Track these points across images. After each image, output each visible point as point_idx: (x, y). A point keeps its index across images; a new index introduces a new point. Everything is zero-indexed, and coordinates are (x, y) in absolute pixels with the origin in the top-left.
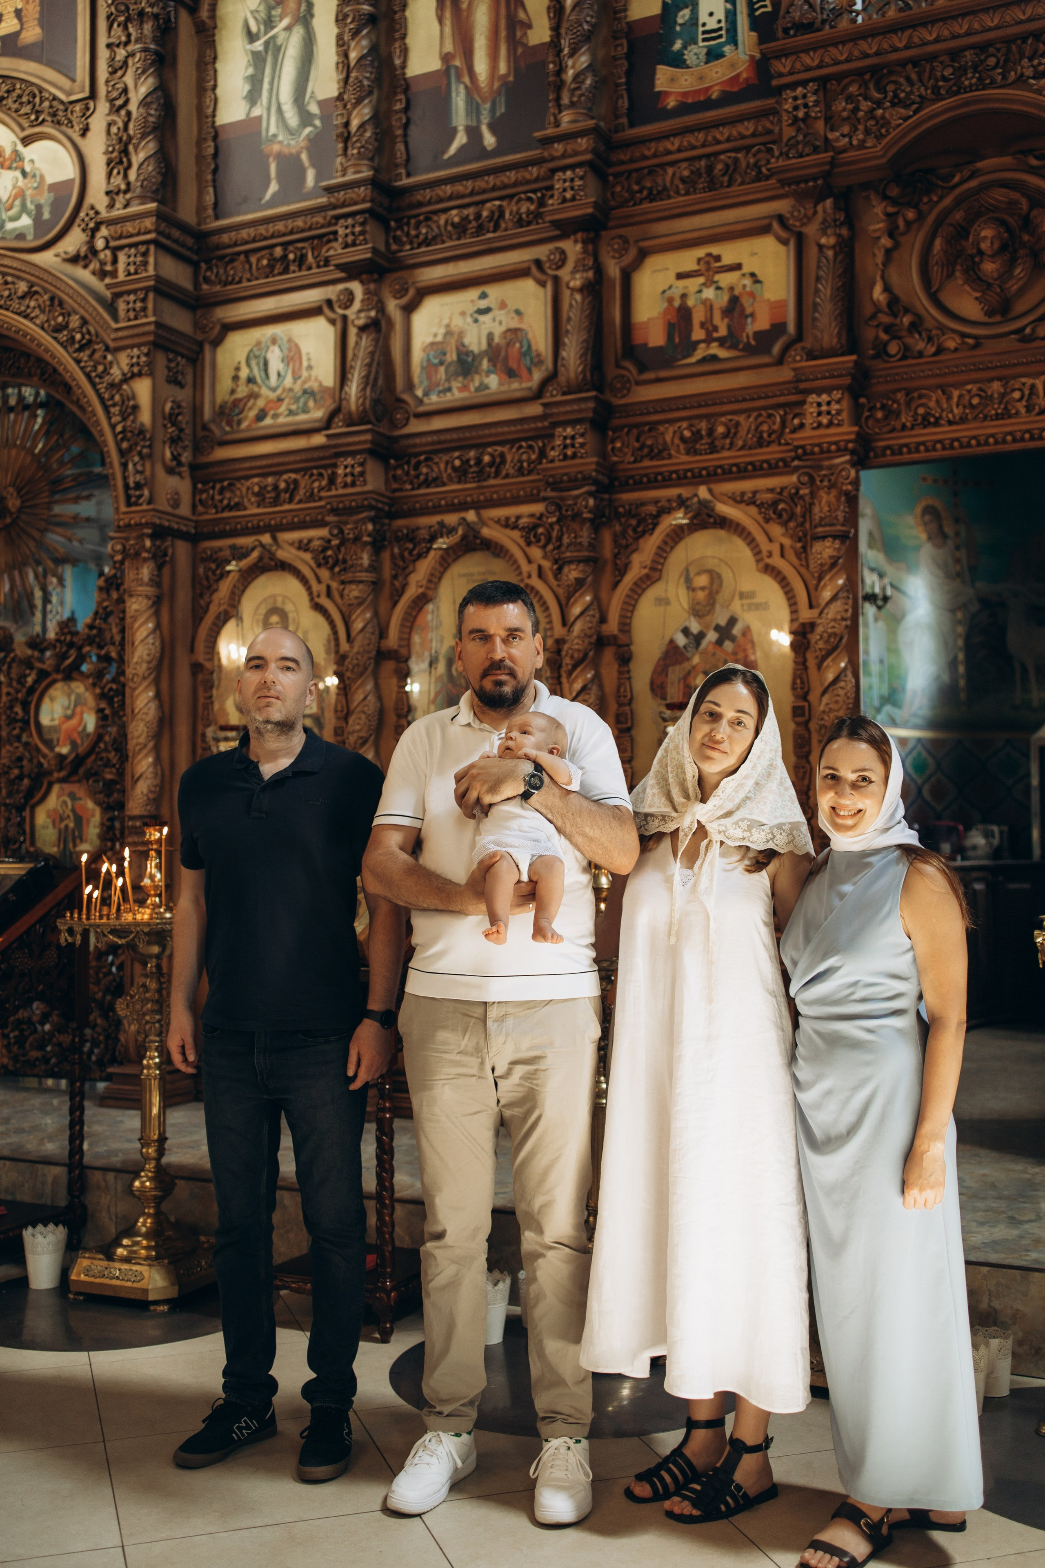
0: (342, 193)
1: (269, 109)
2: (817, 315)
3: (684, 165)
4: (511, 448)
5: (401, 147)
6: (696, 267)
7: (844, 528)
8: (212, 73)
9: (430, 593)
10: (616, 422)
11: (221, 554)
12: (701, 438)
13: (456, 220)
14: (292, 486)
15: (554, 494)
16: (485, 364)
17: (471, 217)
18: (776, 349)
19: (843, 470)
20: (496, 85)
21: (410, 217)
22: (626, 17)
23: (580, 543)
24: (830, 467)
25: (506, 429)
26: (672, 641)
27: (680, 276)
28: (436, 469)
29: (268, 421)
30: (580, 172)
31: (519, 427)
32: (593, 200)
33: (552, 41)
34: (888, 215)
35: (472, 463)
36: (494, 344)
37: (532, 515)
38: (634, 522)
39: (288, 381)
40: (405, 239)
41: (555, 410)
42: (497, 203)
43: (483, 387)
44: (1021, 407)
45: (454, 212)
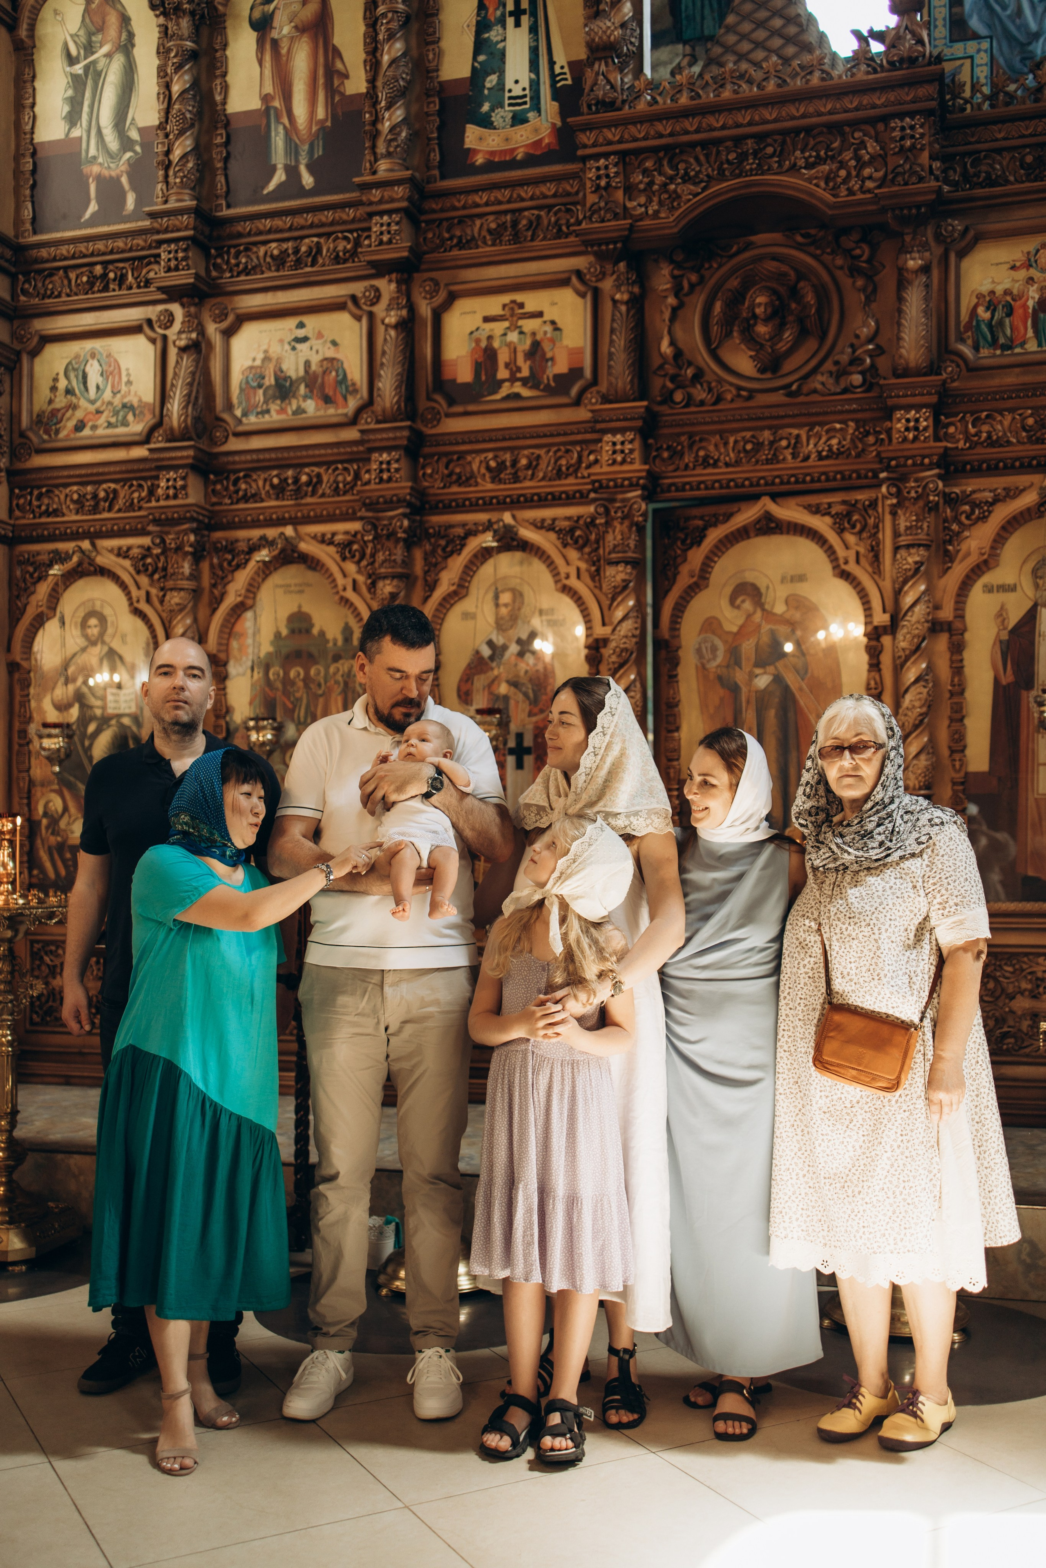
0: (165, 219)
1: (89, 132)
2: (612, 363)
3: (491, 218)
4: (327, 470)
5: (221, 179)
6: (501, 312)
7: (634, 555)
8: (30, 91)
9: (249, 602)
10: (427, 450)
11: (40, 558)
12: (506, 468)
13: (276, 252)
14: (111, 496)
15: (370, 514)
16: (302, 389)
17: (290, 251)
18: (574, 391)
19: (635, 503)
20: (314, 129)
21: (229, 247)
22: (438, 76)
23: (394, 561)
24: (624, 500)
25: (323, 452)
26: (477, 652)
27: (487, 319)
28: (254, 485)
29: (87, 432)
30: (396, 217)
31: (335, 450)
32: (409, 244)
33: (368, 92)
34: (674, 277)
35: (290, 481)
36: (311, 372)
37: (347, 533)
38: (443, 542)
39: (107, 395)
40: (225, 267)
41: (372, 437)
42: (315, 239)
43: (300, 411)
44: (788, 454)
45: (274, 245)
